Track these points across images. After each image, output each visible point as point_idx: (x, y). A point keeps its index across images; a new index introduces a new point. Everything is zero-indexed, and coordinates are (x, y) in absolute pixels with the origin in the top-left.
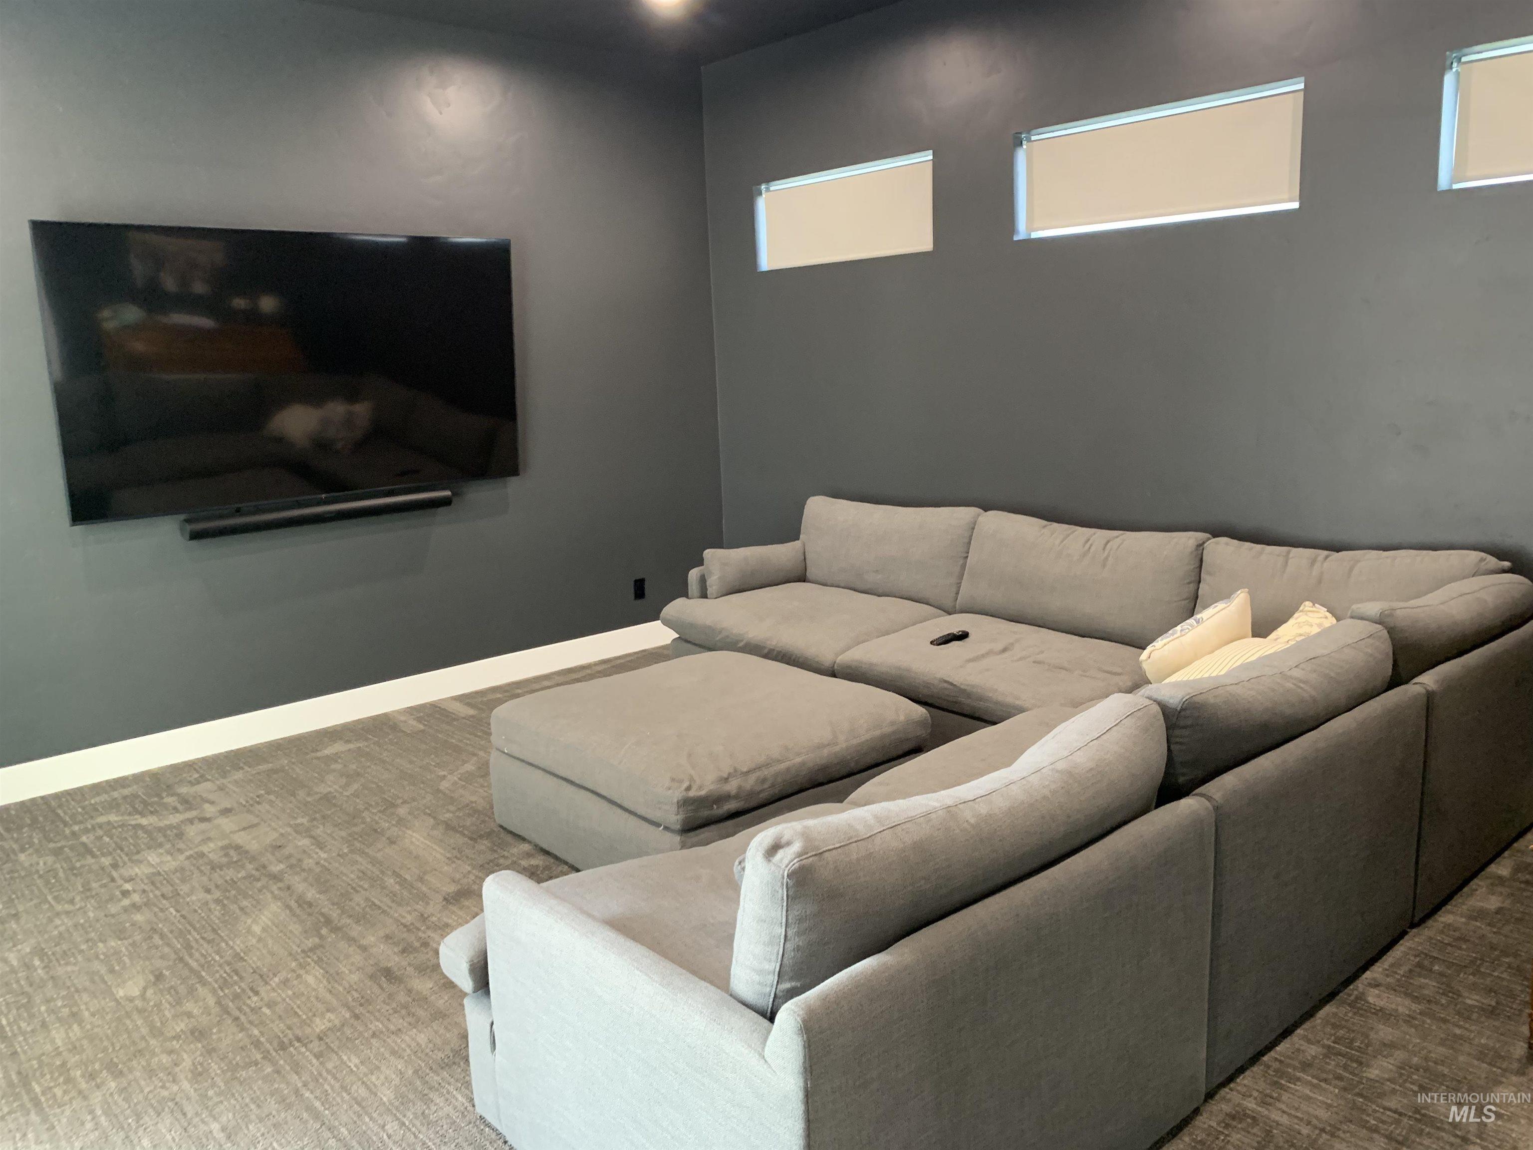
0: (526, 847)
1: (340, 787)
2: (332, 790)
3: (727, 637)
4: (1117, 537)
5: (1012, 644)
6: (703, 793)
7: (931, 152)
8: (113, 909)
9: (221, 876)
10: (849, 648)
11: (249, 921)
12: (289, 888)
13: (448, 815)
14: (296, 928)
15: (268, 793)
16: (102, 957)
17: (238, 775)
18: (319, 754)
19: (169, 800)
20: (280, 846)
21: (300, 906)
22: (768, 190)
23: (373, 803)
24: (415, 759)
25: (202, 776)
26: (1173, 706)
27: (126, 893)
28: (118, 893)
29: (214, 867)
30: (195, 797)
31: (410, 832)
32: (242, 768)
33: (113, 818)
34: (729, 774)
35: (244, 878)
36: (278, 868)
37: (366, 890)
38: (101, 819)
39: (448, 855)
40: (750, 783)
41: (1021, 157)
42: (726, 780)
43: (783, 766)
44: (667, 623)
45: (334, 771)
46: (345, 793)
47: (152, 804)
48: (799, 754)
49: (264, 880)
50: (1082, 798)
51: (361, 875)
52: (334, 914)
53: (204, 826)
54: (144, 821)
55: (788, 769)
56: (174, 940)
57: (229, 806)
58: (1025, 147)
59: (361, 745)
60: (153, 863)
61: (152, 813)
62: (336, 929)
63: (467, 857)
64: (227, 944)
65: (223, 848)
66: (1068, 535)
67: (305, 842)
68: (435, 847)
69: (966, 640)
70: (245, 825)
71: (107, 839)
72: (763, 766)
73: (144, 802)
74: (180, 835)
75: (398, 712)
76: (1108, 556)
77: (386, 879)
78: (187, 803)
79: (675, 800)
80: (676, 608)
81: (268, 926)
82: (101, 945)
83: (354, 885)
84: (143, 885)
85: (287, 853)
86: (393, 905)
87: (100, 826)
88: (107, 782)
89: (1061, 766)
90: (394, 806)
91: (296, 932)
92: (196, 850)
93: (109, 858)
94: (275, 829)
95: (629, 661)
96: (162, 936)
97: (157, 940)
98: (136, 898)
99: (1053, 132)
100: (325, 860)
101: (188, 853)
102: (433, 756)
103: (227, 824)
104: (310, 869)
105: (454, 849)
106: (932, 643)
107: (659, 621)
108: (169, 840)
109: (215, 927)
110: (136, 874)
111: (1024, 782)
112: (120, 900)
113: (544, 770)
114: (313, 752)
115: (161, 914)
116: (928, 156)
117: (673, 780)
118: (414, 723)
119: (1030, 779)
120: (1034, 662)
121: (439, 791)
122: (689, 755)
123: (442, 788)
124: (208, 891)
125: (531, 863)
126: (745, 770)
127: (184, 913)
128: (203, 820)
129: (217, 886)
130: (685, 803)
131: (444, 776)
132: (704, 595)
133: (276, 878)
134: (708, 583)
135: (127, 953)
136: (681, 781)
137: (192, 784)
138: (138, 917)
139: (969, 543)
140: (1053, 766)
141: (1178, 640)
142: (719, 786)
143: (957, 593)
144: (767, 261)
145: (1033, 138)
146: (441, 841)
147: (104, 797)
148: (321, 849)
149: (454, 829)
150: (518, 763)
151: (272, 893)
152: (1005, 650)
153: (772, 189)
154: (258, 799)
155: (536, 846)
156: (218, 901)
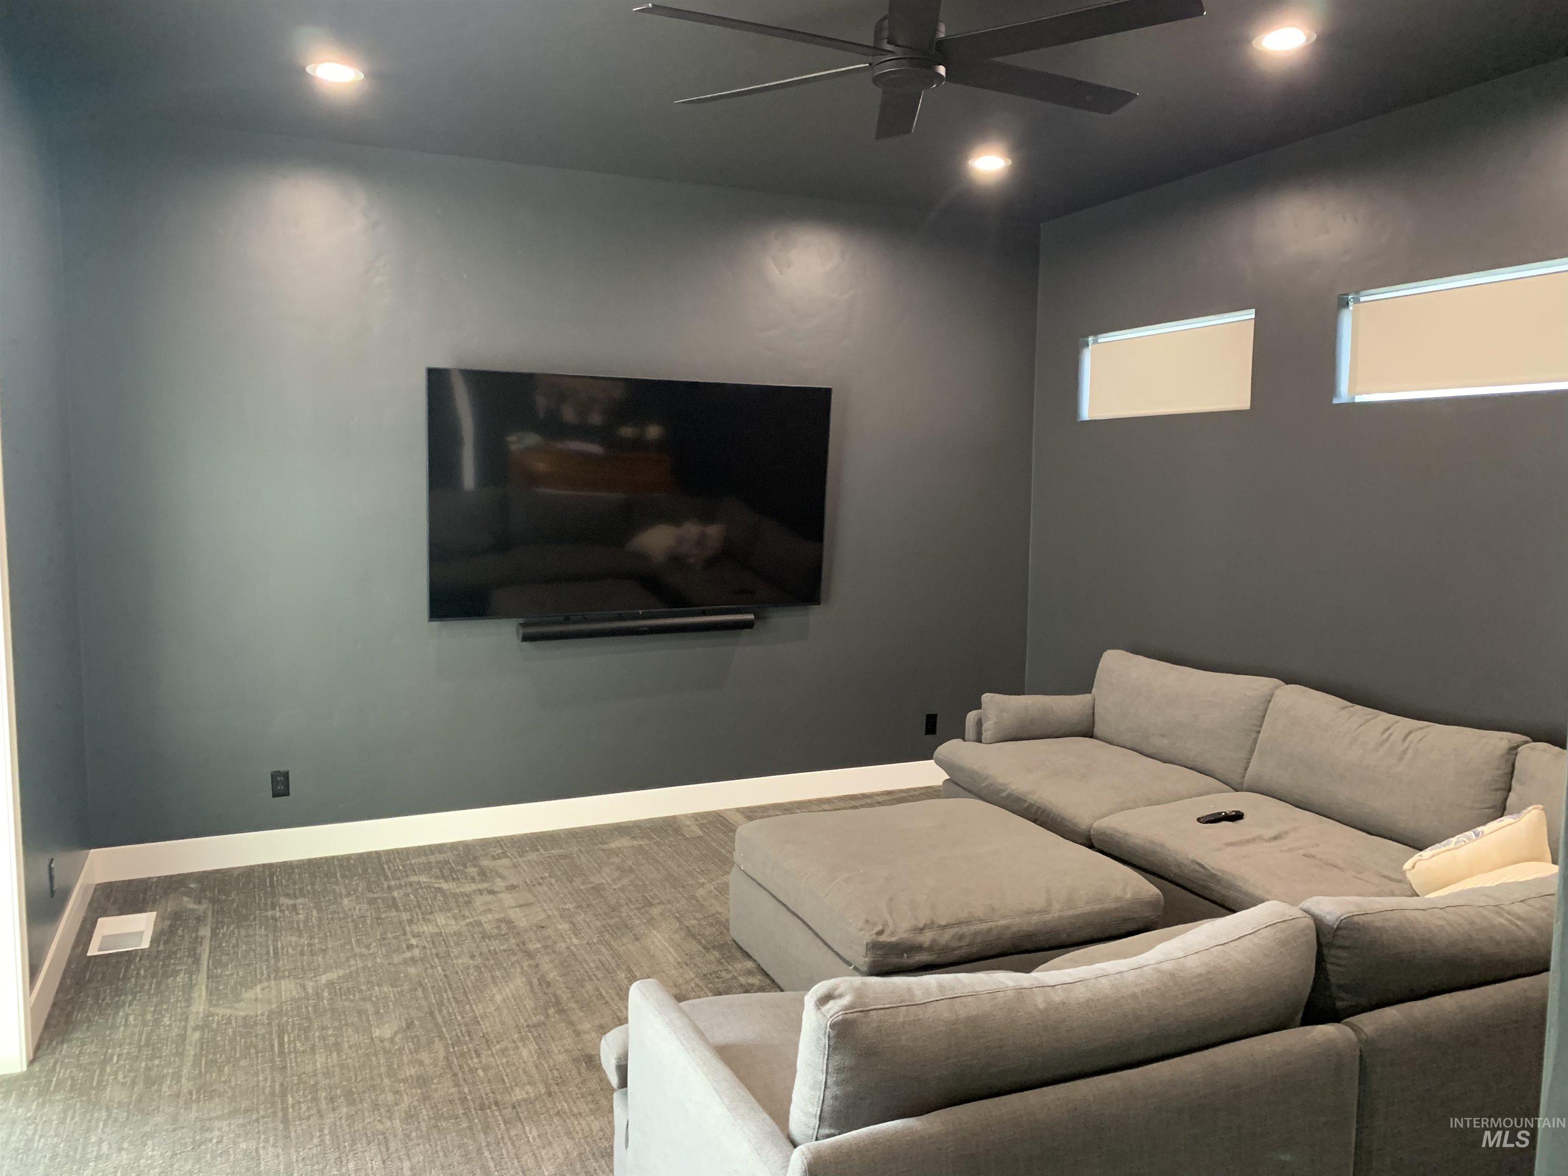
0: (750, 965)
1: (612, 880)
2: (604, 881)
3: (991, 785)
4: (1421, 729)
5: (1286, 833)
6: (893, 939)
7: (1253, 311)
8: (396, 959)
9: (487, 945)
10: (1111, 813)
11: (495, 990)
12: (537, 966)
13: (694, 922)
14: (529, 1004)
15: (551, 877)
16: (374, 999)
17: (533, 856)
18: (605, 847)
19: (472, 871)
20: (543, 927)
21: (540, 984)
22: (1095, 342)
23: (634, 900)
24: (684, 863)
25: (504, 853)
26: (1331, 924)
27: (410, 947)
28: (404, 946)
29: (485, 936)
30: (492, 871)
31: (654, 932)
32: (538, 850)
33: (423, 879)
34: (925, 925)
35: (505, 951)
36: (535, 946)
37: (599, 980)
38: (414, 879)
39: (679, 960)
40: (946, 937)
41: (1346, 319)
42: (921, 930)
43: (985, 926)
44: (940, 763)
45: (612, 864)
46: (614, 887)
47: (456, 872)
48: (1004, 917)
49: (520, 955)
50: (1180, 1003)
51: (600, 965)
52: (565, 996)
53: (489, 898)
54: (445, 886)
55: (989, 930)
56: (432, 996)
57: (515, 883)
58: (1351, 308)
59: (643, 843)
60: (440, 924)
61: (454, 879)
62: (561, 1011)
63: (695, 965)
64: (471, 1007)
65: (500, 921)
66: (1368, 721)
67: (564, 926)
68: (671, 950)
69: (1241, 821)
70: (522, 902)
71: (412, 897)
72: (963, 923)
73: (452, 870)
74: (468, 903)
75: (686, 816)
76: (1407, 749)
77: (619, 973)
78: (483, 874)
79: (865, 942)
80: (950, 748)
81: (508, 998)
82: (376, 988)
83: (591, 974)
84: (425, 942)
85: (546, 934)
86: (616, 998)
87: (411, 885)
88: (429, 846)
89: (1166, 966)
90: (651, 905)
91: (528, 1007)
92: (476, 918)
93: (408, 914)
94: (545, 911)
96: (424, 990)
97: (420, 993)
98: (416, 952)
99: (1383, 293)
100: (575, 946)
101: (468, 920)
102: (700, 863)
103: (508, 899)
104: (560, 952)
105: (687, 955)
106: (1199, 820)
108: (458, 907)
109: (467, 990)
110: (423, 932)
111: (1118, 976)
112: (404, 952)
113: (771, 894)
114: (601, 843)
115: (430, 971)
116: (1250, 314)
117: (867, 922)
118: (695, 828)
119: (1125, 975)
120: (1304, 855)
121: (694, 897)
122: (891, 899)
123: (697, 895)
124: (472, 957)
125: (749, 981)
126: (943, 923)
127: (447, 973)
128: (491, 892)
129: (481, 954)
130: (874, 946)
131: (703, 883)
132: (979, 740)
133: (529, 955)
134: (983, 728)
135: (393, 1000)
136: (875, 925)
137: (494, 858)
138: (412, 970)
139: (1264, 717)
140: (1157, 966)
142: (912, 935)
143: (1246, 769)
144: (1087, 412)
145: (1362, 299)
146: (679, 945)
147: (423, 859)
148: (576, 935)
149: (693, 936)
150: (751, 880)
151: (522, 968)
152: (1275, 838)
153: (1099, 341)
154: (541, 881)
155: (759, 965)
156: (477, 967)
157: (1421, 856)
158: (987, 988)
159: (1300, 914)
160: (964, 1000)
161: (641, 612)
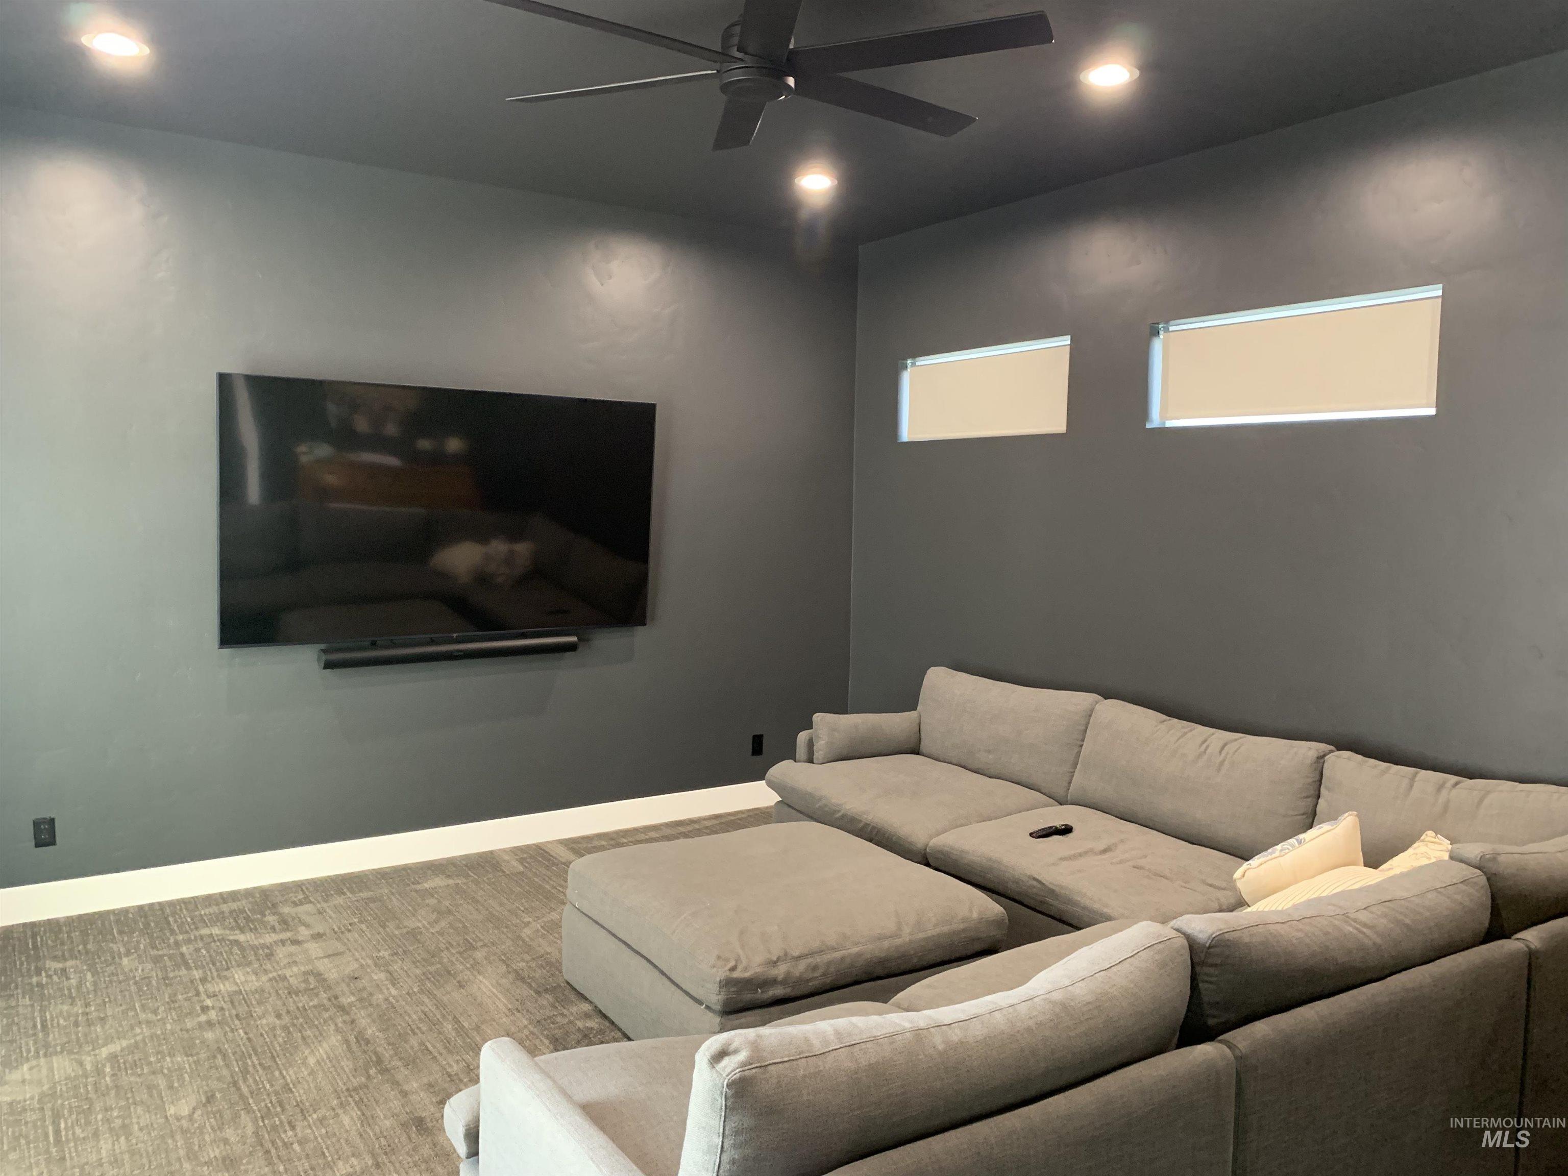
0: (586, 1007)
1: (429, 923)
2: (420, 925)
3: (826, 806)
4: (1236, 740)
5: (1116, 845)
6: (747, 975)
7: (1069, 337)
8: (189, 1023)
9: (294, 1002)
10: (945, 831)
11: (307, 1052)
12: (353, 1021)
13: (522, 965)
14: (347, 1064)
15: (361, 922)
16: (166, 1071)
17: (339, 900)
18: (419, 887)
19: (271, 919)
20: (356, 978)
21: (358, 1041)
22: (913, 364)
23: (455, 944)
24: (506, 901)
25: (306, 898)
26: (1202, 941)
27: (205, 1009)
28: (198, 1008)
29: (292, 992)
30: (294, 919)
31: (481, 978)
32: (344, 894)
33: (216, 931)
34: (778, 959)
35: (315, 1007)
36: (349, 1000)
37: (423, 1033)
38: (205, 931)
39: (510, 1006)
40: (800, 968)
41: (1158, 346)
42: (774, 963)
43: (837, 955)
44: (771, 785)
45: (428, 905)
46: (432, 930)
47: (252, 921)
48: (857, 944)
49: (333, 1010)
51: (423, 1016)
52: (387, 1054)
53: (293, 949)
54: (242, 938)
55: (843, 959)
56: (235, 1063)
57: (321, 931)
58: (1161, 337)
59: (460, 882)
60: (238, 981)
61: (251, 930)
62: (384, 1071)
63: (528, 1011)
64: (281, 1073)
65: (305, 973)
66: (1186, 733)
67: (379, 976)
68: (500, 995)
69: (1070, 835)
70: (330, 952)
71: (204, 952)
72: (816, 953)
73: (248, 919)
74: (270, 956)
75: (504, 850)
76: (1224, 760)
77: (445, 1024)
78: (285, 923)
79: (718, 979)
80: (782, 770)
81: (323, 1060)
82: (168, 1059)
83: (414, 1027)
84: (222, 1003)
85: (361, 986)
86: (444, 1051)
87: (202, 938)
88: (221, 894)
89: (1057, 996)
90: (474, 948)
91: (346, 1069)
92: (280, 973)
93: (201, 971)
94: (357, 960)
95: (740, 819)
96: (225, 1056)
97: (220, 1061)
98: (213, 1015)
99: (1191, 323)
100: (394, 997)
101: (271, 975)
102: (523, 901)
103: (314, 949)
104: (377, 1005)
105: (517, 1000)
106: (1031, 834)
107: (764, 782)
108: (258, 960)
109: (275, 1054)
110: (220, 991)
111: (1011, 1010)
112: (198, 1016)
113: (610, 932)
114: (413, 883)
115: (229, 1034)
116: (1066, 340)
117: (719, 957)
118: (515, 863)
119: (1018, 1007)
120: (1134, 867)
121: (519, 937)
122: (742, 933)
123: (523, 935)
124: (279, 1016)
125: (587, 1025)
126: (796, 954)
127: (251, 1035)
128: (296, 942)
129: (288, 1012)
130: (727, 983)
131: (529, 922)
132: (810, 761)
133: (343, 1009)
134: (815, 748)
135: (189, 1070)
136: (727, 960)
137: (295, 904)
138: (209, 1035)
139: (1085, 731)
140: (1047, 996)
141: (1275, 860)
142: (766, 969)
143: (1070, 783)
144: (907, 432)
145: (1171, 329)
146: (508, 990)
147: (214, 909)
148: (394, 985)
149: (523, 979)
150: (587, 919)
151: (336, 1025)
152: (1105, 851)
153: (918, 364)
154: (350, 927)
155: (596, 1007)
156: (285, 1028)
157: (1250, 864)
158: (884, 1031)
159: (1174, 934)
160: (863, 1046)
161: (455, 635)
